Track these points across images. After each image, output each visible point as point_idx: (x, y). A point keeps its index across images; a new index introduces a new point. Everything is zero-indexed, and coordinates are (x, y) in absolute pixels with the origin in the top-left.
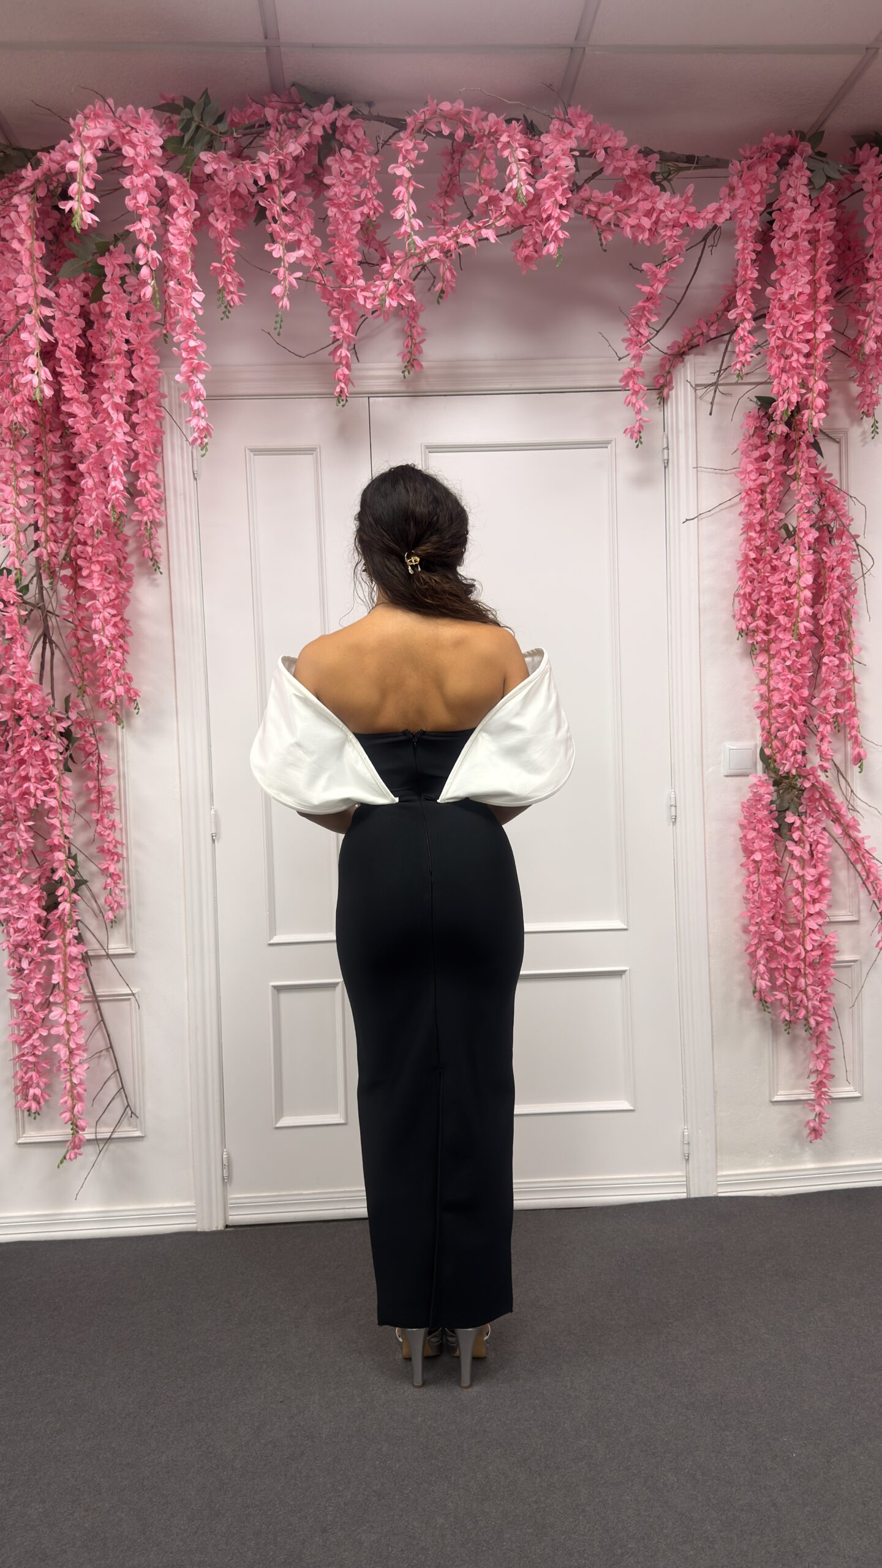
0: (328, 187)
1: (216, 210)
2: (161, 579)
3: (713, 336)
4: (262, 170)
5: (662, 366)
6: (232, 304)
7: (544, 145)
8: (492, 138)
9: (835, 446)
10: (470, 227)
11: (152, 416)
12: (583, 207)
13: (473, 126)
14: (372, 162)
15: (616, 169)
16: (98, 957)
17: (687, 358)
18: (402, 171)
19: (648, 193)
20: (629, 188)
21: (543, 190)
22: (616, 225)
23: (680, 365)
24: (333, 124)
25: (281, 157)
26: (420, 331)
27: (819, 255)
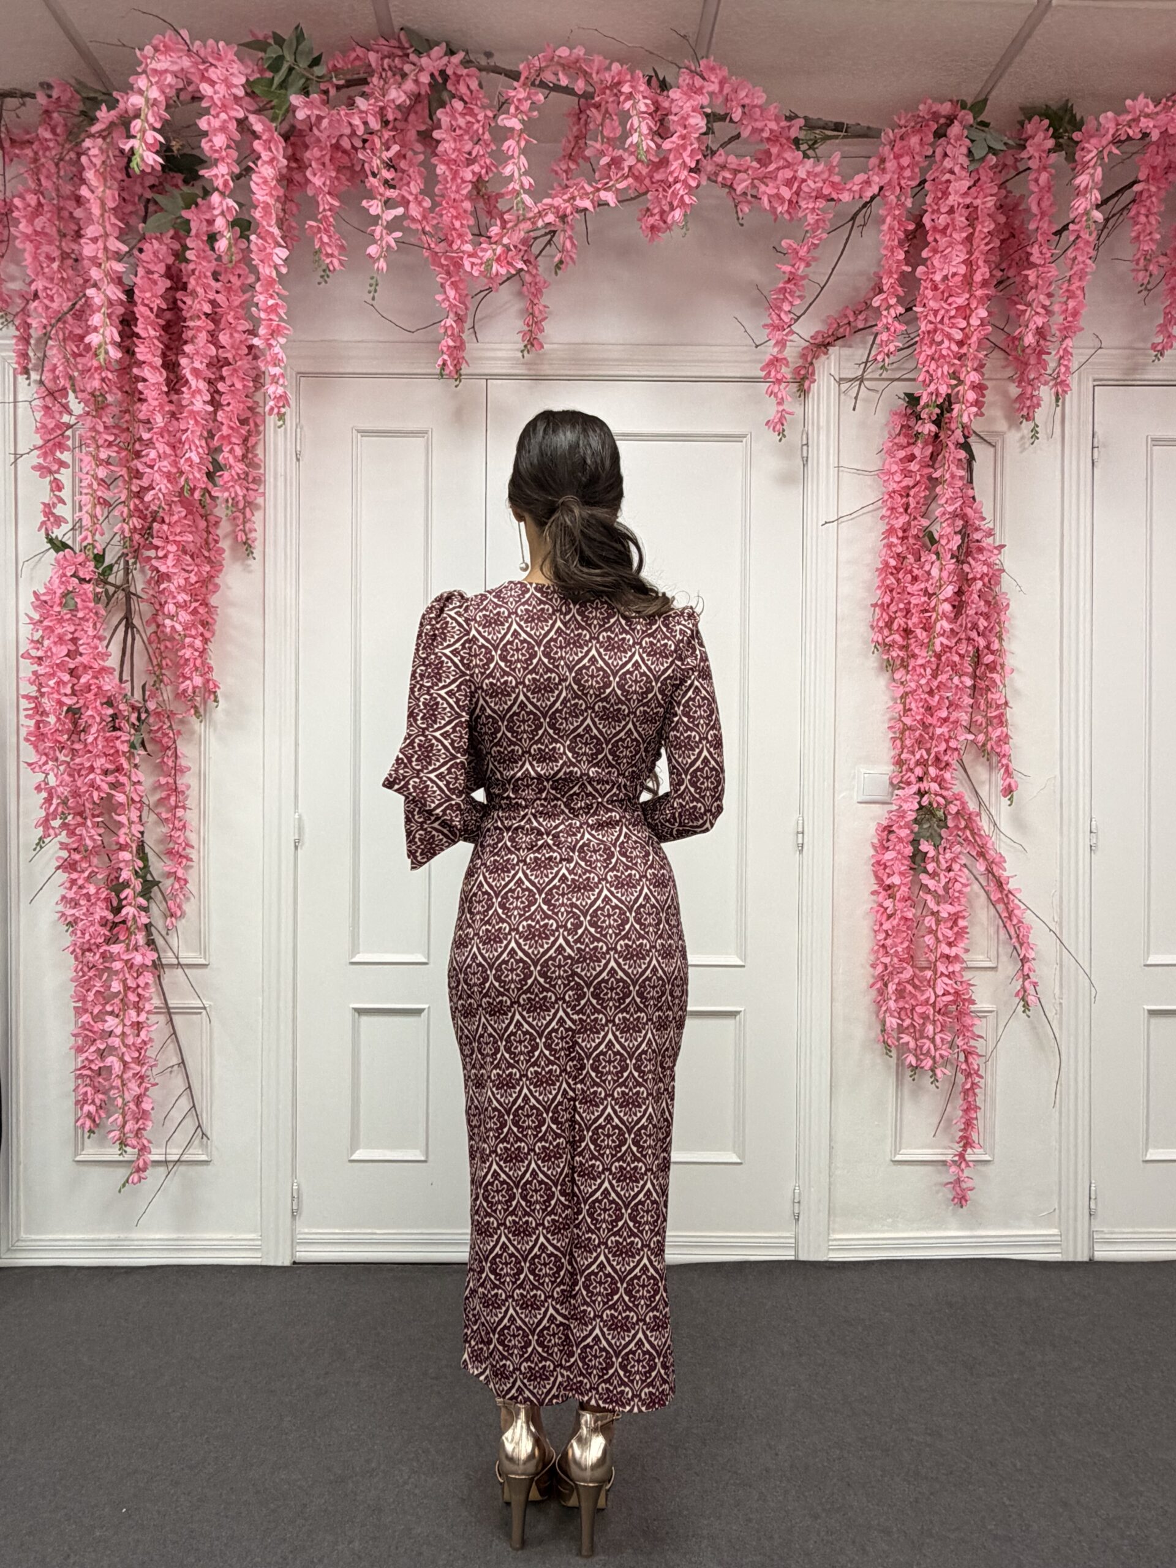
0: (438, 142)
1: (314, 164)
2: (255, 564)
3: (861, 325)
4: (361, 118)
5: (803, 356)
6: (331, 268)
7: (673, 101)
8: (615, 91)
9: (992, 449)
10: (589, 189)
11: (239, 385)
12: (716, 174)
13: (594, 75)
14: (486, 116)
15: (754, 130)
16: (171, 966)
17: (831, 349)
18: (514, 123)
19: (790, 160)
20: (768, 153)
21: (670, 150)
22: (752, 196)
23: (823, 358)
24: (442, 73)
25: (381, 104)
26: (541, 308)
27: (976, 234)
